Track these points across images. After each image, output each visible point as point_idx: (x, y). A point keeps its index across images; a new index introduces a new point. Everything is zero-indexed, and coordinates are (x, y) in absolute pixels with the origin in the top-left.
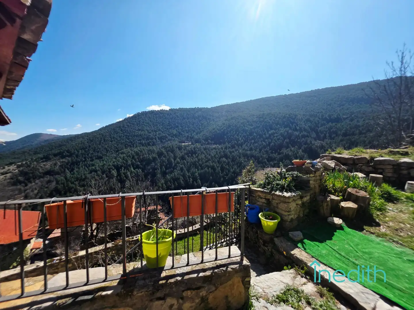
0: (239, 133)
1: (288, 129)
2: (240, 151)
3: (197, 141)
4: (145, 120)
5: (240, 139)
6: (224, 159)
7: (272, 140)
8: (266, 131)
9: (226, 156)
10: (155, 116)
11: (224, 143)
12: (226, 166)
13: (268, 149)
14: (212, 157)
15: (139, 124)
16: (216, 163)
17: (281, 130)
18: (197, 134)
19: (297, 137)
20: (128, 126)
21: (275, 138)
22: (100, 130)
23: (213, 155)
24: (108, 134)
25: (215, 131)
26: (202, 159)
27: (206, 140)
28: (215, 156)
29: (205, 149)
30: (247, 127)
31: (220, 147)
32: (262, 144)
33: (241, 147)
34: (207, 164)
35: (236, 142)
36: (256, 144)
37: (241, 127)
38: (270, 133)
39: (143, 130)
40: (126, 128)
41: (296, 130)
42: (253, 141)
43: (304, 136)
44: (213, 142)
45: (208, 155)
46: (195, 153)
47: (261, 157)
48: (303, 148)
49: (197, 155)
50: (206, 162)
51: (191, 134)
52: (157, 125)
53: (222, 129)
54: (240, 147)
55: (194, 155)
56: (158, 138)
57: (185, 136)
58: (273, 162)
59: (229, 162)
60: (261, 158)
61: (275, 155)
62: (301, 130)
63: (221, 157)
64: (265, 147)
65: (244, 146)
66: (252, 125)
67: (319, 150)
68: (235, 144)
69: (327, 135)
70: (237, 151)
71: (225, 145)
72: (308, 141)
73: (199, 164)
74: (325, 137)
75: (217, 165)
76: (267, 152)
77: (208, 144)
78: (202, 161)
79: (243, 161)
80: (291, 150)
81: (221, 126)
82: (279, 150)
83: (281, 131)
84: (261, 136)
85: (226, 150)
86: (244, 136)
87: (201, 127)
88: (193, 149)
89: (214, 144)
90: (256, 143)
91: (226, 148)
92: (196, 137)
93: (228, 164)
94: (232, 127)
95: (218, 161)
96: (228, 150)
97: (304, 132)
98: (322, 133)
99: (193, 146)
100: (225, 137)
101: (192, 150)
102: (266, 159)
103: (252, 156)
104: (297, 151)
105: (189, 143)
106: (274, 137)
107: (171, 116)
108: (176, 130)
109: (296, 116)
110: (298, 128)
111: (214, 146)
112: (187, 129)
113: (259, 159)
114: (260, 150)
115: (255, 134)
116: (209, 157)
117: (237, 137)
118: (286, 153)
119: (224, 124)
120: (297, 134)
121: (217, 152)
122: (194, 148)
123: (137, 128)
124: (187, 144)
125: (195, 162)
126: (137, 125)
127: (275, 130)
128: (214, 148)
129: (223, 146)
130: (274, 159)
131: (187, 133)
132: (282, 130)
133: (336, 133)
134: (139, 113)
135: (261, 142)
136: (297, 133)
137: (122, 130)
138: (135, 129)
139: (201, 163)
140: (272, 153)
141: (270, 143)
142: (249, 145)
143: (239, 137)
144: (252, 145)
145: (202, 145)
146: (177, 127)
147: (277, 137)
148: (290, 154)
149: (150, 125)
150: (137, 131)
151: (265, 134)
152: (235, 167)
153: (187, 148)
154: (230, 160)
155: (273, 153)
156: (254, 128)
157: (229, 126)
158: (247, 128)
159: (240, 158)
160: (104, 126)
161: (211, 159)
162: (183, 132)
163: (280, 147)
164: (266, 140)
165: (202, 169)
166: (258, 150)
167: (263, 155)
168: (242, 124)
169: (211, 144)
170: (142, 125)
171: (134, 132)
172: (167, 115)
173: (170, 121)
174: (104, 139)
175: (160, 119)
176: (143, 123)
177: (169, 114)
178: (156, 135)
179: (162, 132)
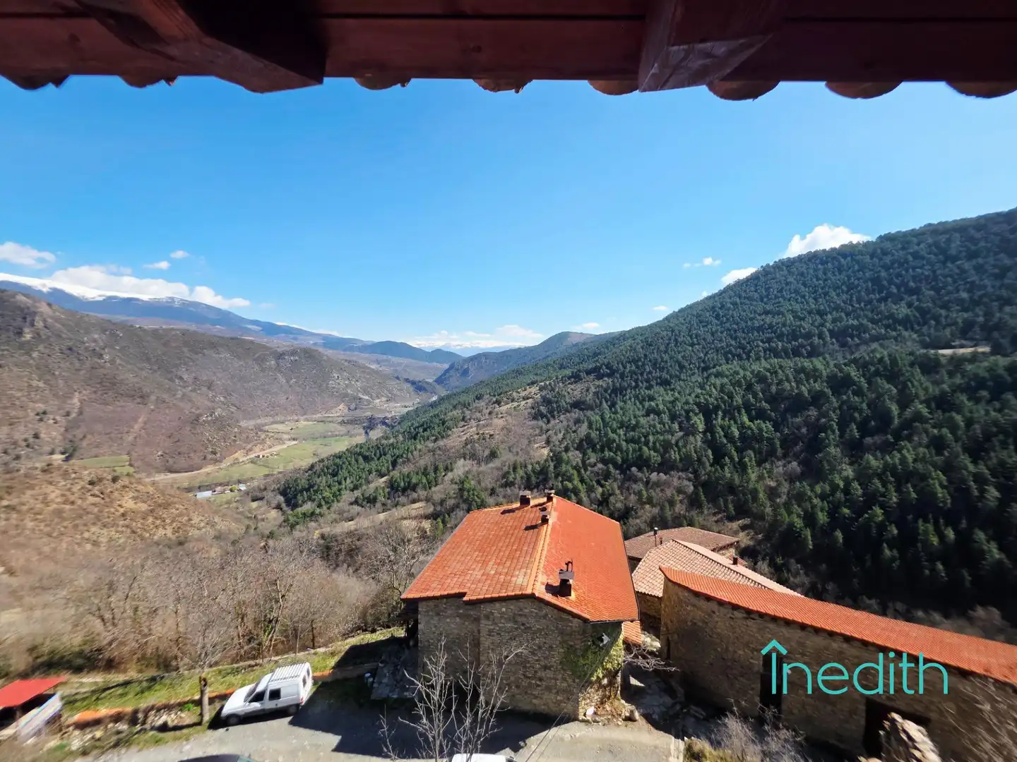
4: (787, 284)
10: (820, 266)
15: (767, 296)
20: (735, 304)
24: (684, 328)
39: (779, 313)
40: (729, 309)
51: (988, 314)
52: (826, 294)
56: (832, 332)
57: (955, 323)
105: (980, 350)
107: (888, 259)
108: (910, 305)
112: (964, 295)
123: (760, 310)
124: (965, 350)
126: (762, 301)
131: (965, 310)
134: (768, 265)
137: (717, 317)
138: (755, 312)
146: (914, 292)
149: (803, 297)
150: (760, 315)
160: (677, 310)
162: (945, 306)
170: (776, 297)
171: (751, 319)
172: (867, 259)
173: (883, 274)
174: (676, 340)
175: (840, 274)
176: (781, 291)
177: (879, 251)
178: (822, 325)
179: (847, 314)
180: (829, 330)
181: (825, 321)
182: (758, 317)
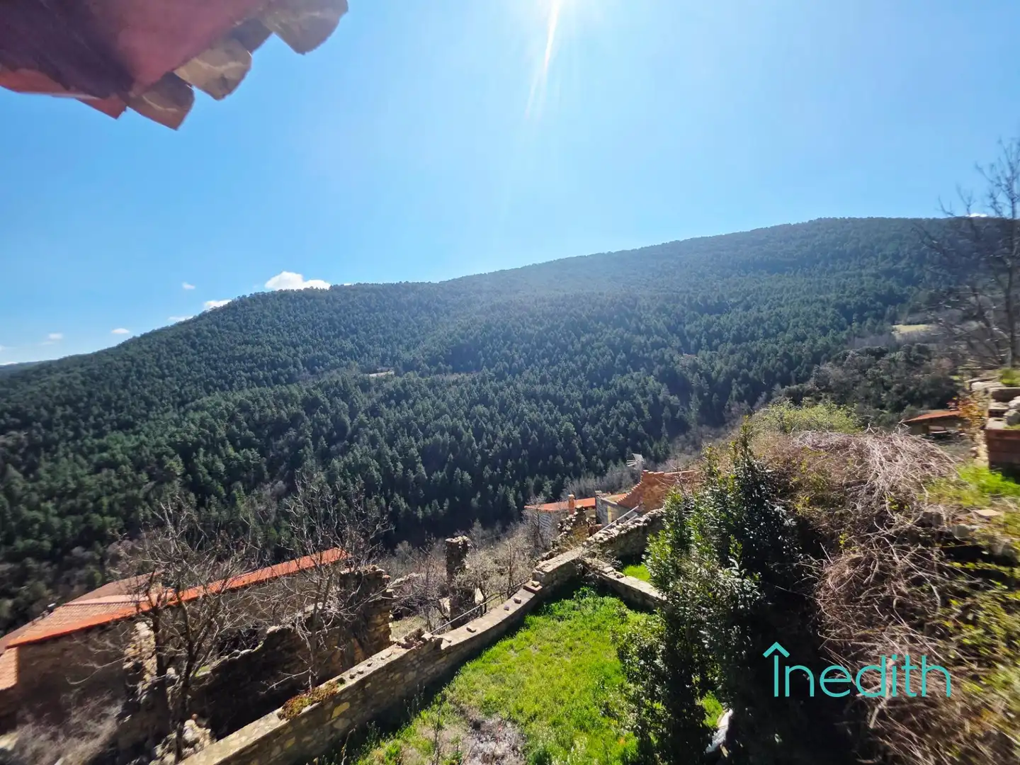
0: (512, 343)
1: (622, 329)
2: (519, 385)
3: (409, 367)
4: (264, 316)
5: (516, 357)
6: (481, 408)
7: (589, 357)
8: (573, 335)
9: (485, 401)
10: (290, 304)
11: (478, 369)
12: (486, 424)
13: (581, 377)
14: (451, 406)
15: (247, 326)
16: (461, 419)
17: (606, 333)
18: (408, 349)
19: (642, 347)
20: (211, 331)
21: (596, 350)
22: (125, 345)
23: (452, 399)
24: (150, 357)
25: (455, 339)
26: (425, 411)
27: (433, 361)
28: (457, 401)
29: (432, 386)
30: (530, 328)
31: (468, 378)
32: (568, 367)
33: (520, 374)
34: (440, 422)
35: (508, 366)
36: (556, 367)
37: (516, 329)
38: (583, 339)
39: (259, 344)
40: (206, 337)
41: (639, 332)
42: (546, 361)
43: (656, 346)
44: (450, 367)
45: (440, 400)
46: (407, 396)
47: (568, 396)
48: (656, 372)
49: (411, 401)
50: (437, 417)
51: (393, 351)
52: (297, 328)
53: (471, 334)
54: (517, 376)
55: (403, 402)
56: (304, 362)
57: (378, 356)
58: (595, 407)
59: (492, 415)
60: (567, 401)
61: (598, 392)
62: (648, 332)
63: (474, 403)
64: (574, 374)
65: (525, 374)
66: (541, 324)
67: (690, 374)
68: (505, 368)
69: (704, 341)
70: (511, 387)
71: (480, 374)
72: (666, 357)
73: (420, 425)
74: (699, 346)
75: (463, 425)
76: (580, 384)
77: (439, 371)
78: (425, 416)
79: (526, 410)
80: (632, 378)
81: (469, 328)
82: (605, 380)
83: (607, 336)
84: (564, 349)
85: (484, 384)
86: (526, 350)
87: (417, 332)
88: (399, 387)
89: (453, 372)
90: (553, 365)
91: (483, 381)
92: (407, 356)
93: (491, 418)
94: (494, 328)
95: (465, 413)
96: (488, 385)
97: (655, 336)
98: (692, 336)
99: (399, 380)
100: (480, 352)
101: (398, 391)
102: (580, 401)
103: (546, 396)
104: (645, 378)
105: (390, 373)
106: (593, 349)
107: (337, 305)
108: (353, 341)
109: (636, 300)
110: (642, 327)
111: (453, 378)
112: (381, 336)
113: (563, 402)
114: (565, 381)
115: (549, 344)
116: (444, 405)
117: (508, 352)
118: (621, 385)
119: (474, 322)
120: (643, 341)
121: (462, 392)
122: (404, 385)
123: (239, 338)
124: (382, 374)
125: (408, 419)
126: (241, 331)
127: (593, 333)
128: (456, 383)
129: (475, 375)
130: (599, 401)
131: (382, 346)
132: (610, 333)
133: (719, 335)
134: (244, 296)
135: (566, 361)
136: (642, 339)
137: (193, 345)
138: (235, 341)
139: (422, 420)
140: (592, 387)
141: (585, 364)
142: (538, 372)
143: (514, 351)
144: (544, 369)
145: (422, 376)
146: (355, 332)
147: (599, 348)
148: (631, 387)
149: (279, 330)
150: (239, 344)
151: (572, 343)
152: (510, 425)
153: (385, 385)
154: (495, 410)
155: (595, 387)
156: (547, 331)
157: (488, 327)
158: (531, 332)
159: (518, 401)
160: (138, 335)
161: (448, 410)
162: (371, 343)
163: (608, 371)
164: (577, 358)
165: (426, 436)
166: (560, 381)
167: (572, 392)
168: (517, 320)
169: (446, 371)
170: (255, 328)
171: (232, 349)
172: (324, 303)
173: (335, 316)
174: (139, 372)
175: (306, 312)
176: (258, 323)
177: (331, 298)
178: (295, 355)
179: (314, 347)
180: (301, 360)
181: (298, 352)
182: (239, 347)
